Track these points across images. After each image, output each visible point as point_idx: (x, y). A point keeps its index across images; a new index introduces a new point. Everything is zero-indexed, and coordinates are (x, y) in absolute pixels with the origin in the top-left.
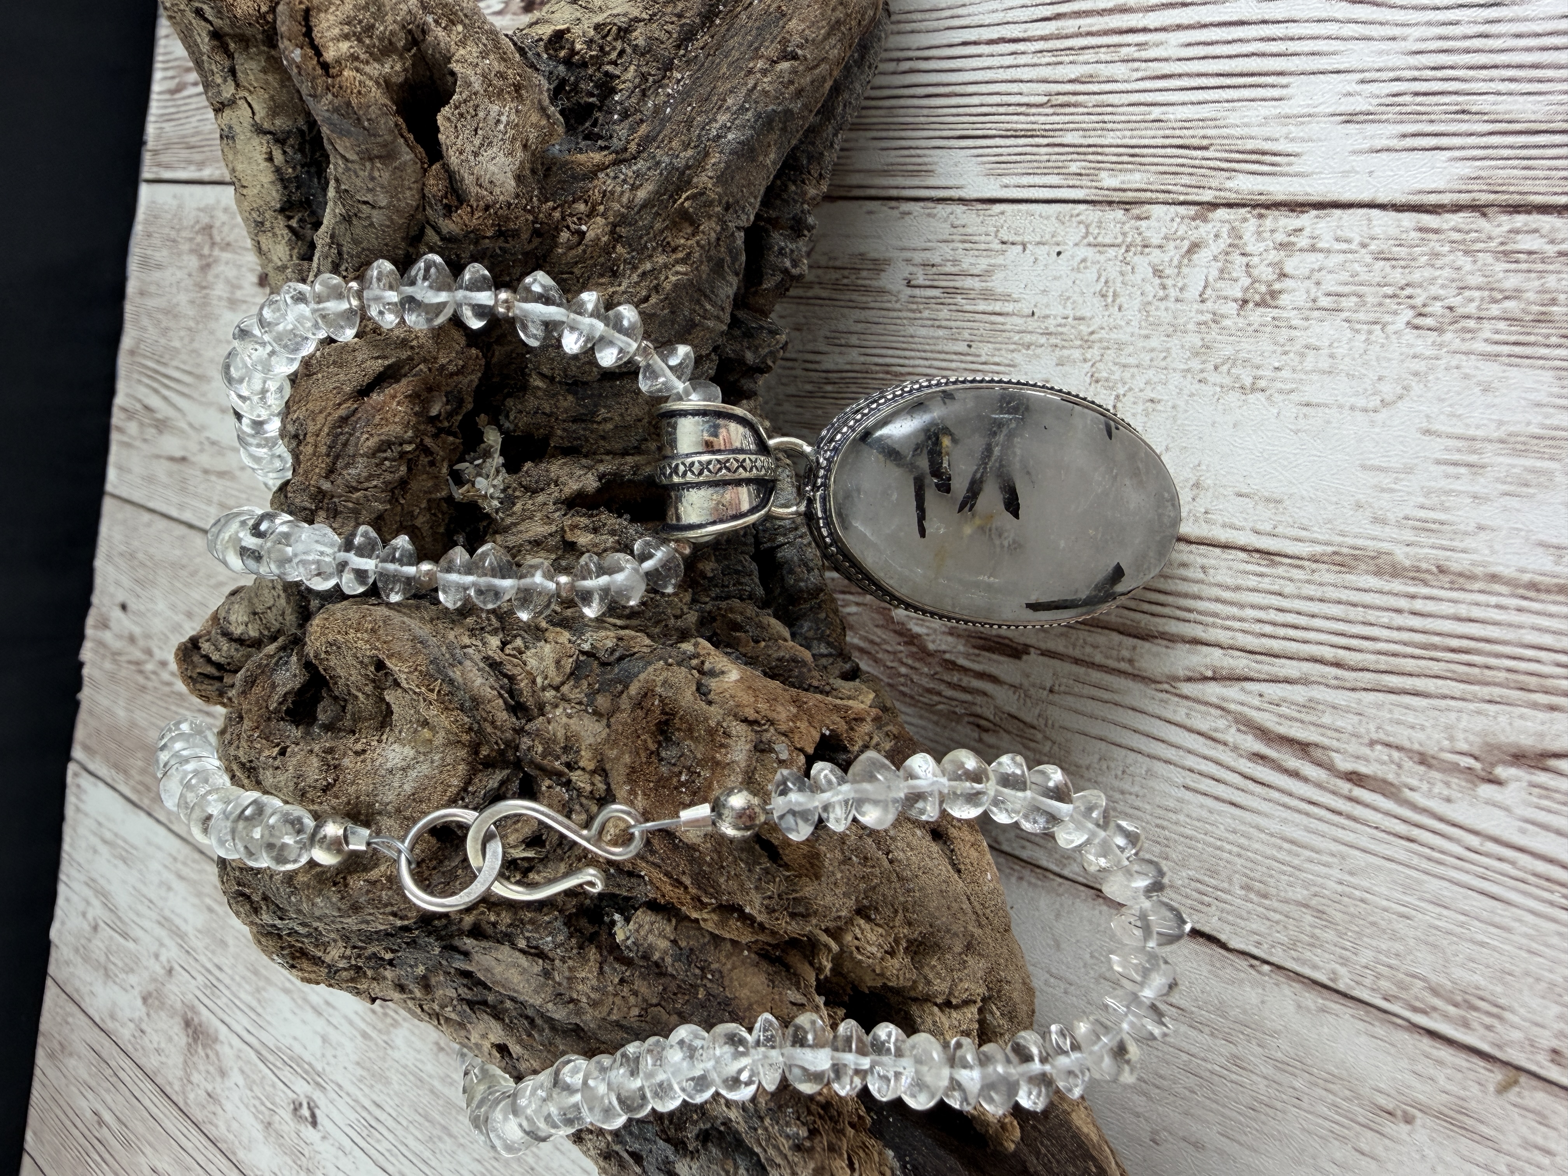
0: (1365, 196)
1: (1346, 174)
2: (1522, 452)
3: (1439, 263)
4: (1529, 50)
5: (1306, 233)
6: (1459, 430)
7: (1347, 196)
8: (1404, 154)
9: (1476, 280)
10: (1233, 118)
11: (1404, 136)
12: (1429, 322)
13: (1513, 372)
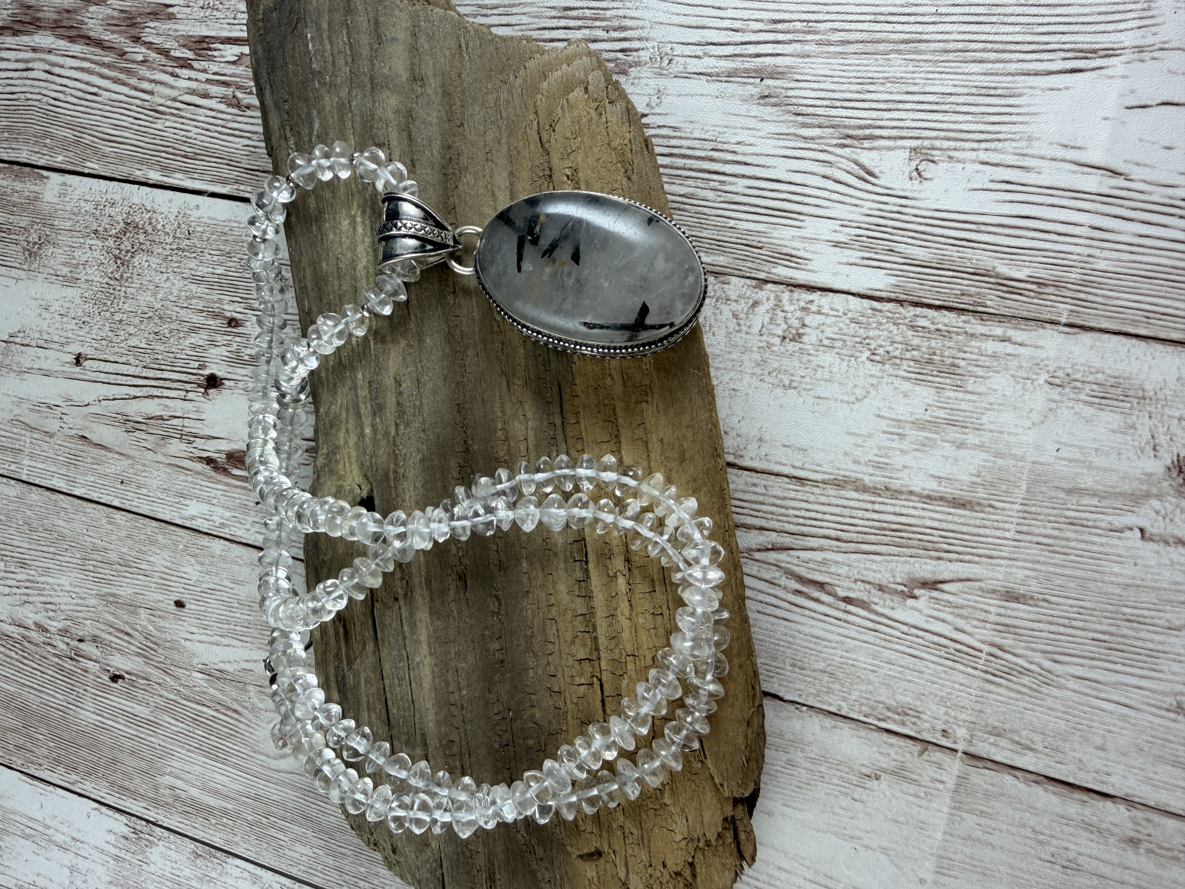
0: (845, 288)
1: (835, 274)
2: (922, 429)
3: (882, 328)
4: (920, 224)
5: (816, 303)
6: (893, 416)
7: (836, 286)
8: (864, 268)
9: (899, 339)
10: (775, 234)
11: (863, 258)
12: (878, 358)
13: (917, 388)
